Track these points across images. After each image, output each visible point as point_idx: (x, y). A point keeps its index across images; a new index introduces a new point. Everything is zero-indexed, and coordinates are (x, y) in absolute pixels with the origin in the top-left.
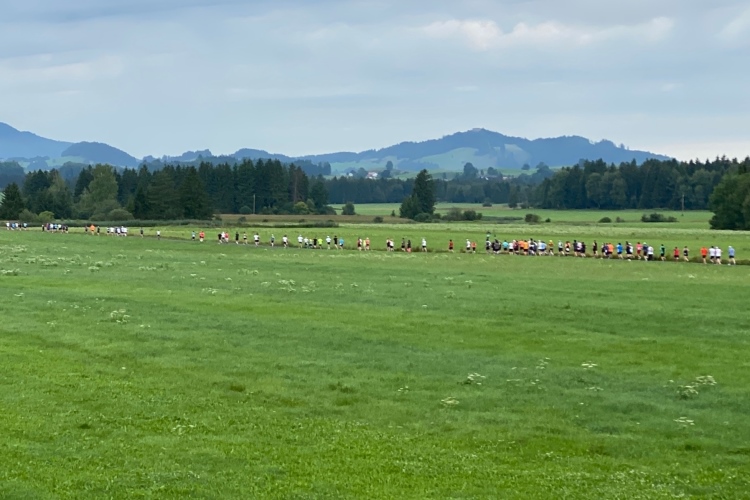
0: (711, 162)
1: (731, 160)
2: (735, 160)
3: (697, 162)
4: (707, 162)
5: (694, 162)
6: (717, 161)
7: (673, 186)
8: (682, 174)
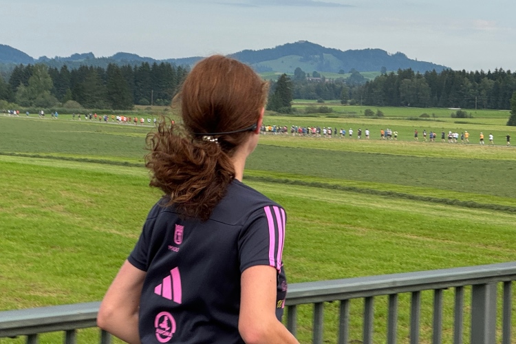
0: (492, 72)
1: (506, 71)
2: (509, 72)
3: (481, 72)
4: (489, 72)
5: (479, 72)
6: (496, 72)
7: (464, 91)
8: (472, 81)
